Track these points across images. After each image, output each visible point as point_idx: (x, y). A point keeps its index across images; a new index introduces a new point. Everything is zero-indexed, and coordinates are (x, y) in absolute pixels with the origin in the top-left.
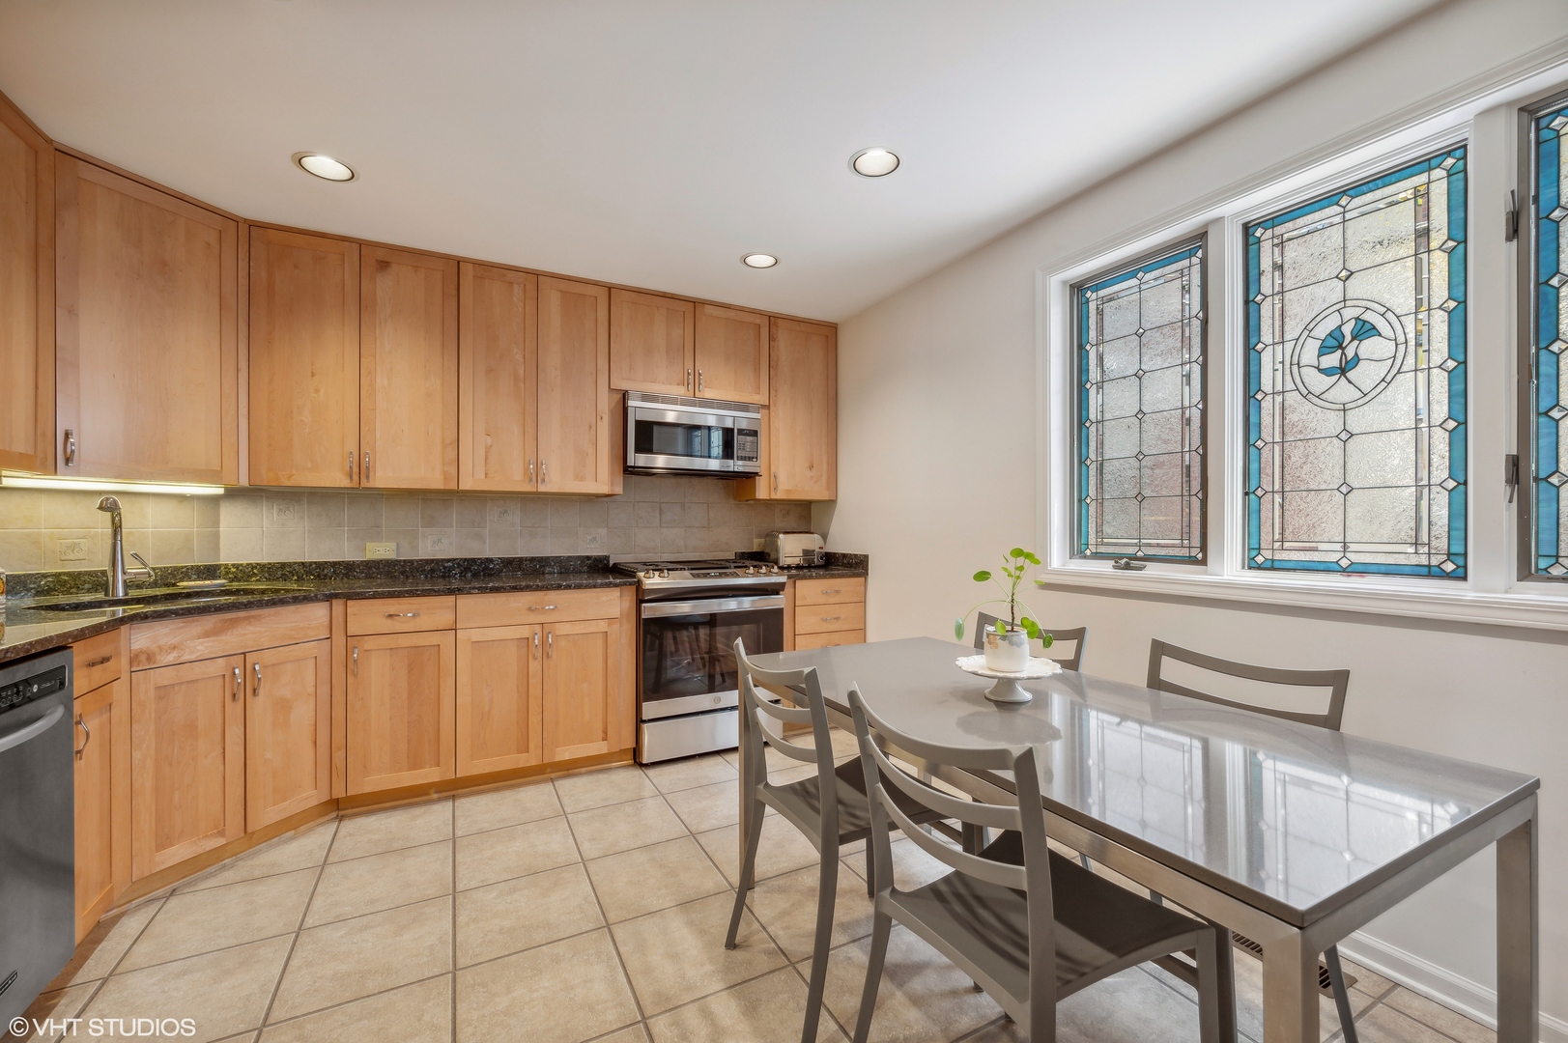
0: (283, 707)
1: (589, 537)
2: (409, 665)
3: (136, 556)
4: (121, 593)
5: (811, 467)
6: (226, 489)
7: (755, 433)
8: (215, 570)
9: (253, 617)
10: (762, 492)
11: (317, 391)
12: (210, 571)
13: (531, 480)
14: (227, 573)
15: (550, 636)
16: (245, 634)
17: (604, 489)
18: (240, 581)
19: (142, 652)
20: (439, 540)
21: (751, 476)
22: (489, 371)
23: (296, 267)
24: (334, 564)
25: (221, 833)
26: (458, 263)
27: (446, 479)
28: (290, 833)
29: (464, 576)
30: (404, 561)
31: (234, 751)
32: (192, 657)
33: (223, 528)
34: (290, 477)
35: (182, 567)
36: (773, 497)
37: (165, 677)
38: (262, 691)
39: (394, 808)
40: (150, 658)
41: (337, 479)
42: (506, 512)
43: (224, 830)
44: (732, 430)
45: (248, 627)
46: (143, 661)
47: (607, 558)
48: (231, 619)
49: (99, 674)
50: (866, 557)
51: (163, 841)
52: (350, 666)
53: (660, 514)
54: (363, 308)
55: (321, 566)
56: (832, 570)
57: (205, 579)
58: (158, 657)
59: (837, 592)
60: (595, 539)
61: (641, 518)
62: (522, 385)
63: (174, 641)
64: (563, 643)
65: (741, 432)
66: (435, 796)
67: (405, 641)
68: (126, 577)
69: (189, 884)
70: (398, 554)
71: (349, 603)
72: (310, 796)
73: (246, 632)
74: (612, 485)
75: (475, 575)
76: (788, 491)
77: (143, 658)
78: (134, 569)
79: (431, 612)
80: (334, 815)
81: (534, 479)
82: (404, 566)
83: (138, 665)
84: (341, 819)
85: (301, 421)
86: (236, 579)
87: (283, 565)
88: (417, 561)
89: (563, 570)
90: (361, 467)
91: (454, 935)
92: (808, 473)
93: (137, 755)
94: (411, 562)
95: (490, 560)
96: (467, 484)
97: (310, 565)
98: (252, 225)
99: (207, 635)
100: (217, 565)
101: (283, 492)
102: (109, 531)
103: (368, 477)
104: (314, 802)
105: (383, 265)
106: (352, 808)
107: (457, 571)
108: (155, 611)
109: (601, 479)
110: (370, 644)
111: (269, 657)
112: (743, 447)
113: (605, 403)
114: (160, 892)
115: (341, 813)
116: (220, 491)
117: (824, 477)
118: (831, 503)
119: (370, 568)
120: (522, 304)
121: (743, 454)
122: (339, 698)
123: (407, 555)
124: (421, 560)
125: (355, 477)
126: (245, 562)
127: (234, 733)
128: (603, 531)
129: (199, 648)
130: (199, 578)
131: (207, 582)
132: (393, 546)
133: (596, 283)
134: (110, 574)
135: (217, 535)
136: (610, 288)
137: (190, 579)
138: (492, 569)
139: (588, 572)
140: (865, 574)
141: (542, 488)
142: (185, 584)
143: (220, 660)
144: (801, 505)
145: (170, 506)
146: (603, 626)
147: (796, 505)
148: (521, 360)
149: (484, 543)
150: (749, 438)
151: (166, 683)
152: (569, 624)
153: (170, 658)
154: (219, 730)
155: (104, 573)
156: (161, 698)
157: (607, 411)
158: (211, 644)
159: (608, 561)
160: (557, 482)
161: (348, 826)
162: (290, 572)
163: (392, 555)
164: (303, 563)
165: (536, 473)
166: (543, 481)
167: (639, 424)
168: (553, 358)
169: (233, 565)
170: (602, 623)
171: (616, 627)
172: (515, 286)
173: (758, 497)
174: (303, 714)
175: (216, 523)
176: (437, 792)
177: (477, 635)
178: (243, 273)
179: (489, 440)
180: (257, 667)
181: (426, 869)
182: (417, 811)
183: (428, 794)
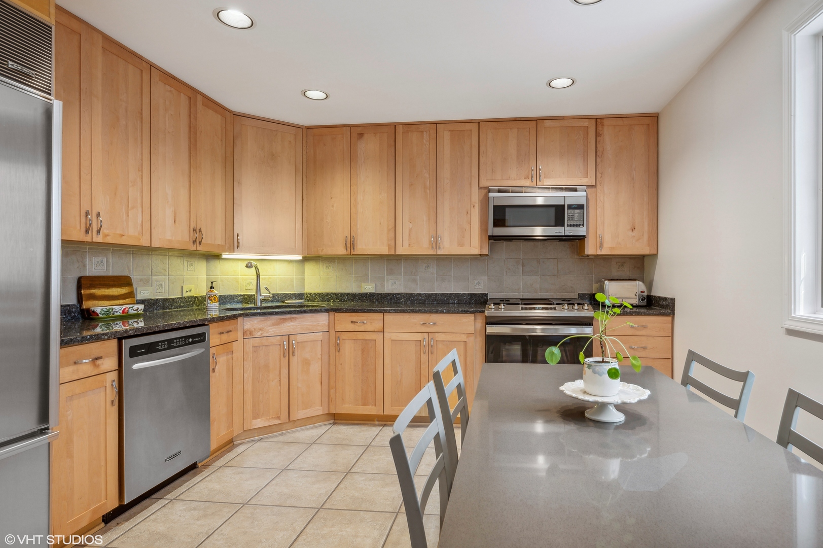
0: (306, 363)
1: (476, 282)
2: (362, 349)
3: (266, 288)
4: (259, 305)
5: (633, 229)
6: (303, 257)
7: (581, 207)
8: (302, 296)
9: (293, 318)
10: (590, 249)
11: (333, 206)
12: (299, 296)
13: (432, 247)
14: (307, 297)
15: (432, 340)
16: (289, 326)
17: (476, 251)
18: (311, 301)
19: (248, 330)
20: (395, 283)
21: (582, 239)
22: (411, 185)
23: (324, 145)
24: (348, 294)
25: (279, 418)
26: (394, 126)
27: (389, 248)
28: (311, 425)
29: (406, 303)
30: (378, 293)
31: (285, 381)
32: (267, 335)
33: (306, 276)
34: (322, 251)
35: (289, 294)
36: (599, 252)
37: (257, 342)
38: (296, 353)
39: (357, 424)
40: (251, 333)
41: (341, 251)
42: (428, 266)
43: (280, 416)
44: (563, 206)
45: (290, 323)
46: (247, 334)
47: (486, 295)
48: (283, 318)
49: (225, 338)
50: (673, 300)
51: (256, 416)
52: (337, 347)
53: (522, 267)
54: (352, 159)
55: (342, 295)
56: (652, 309)
57: (298, 300)
58: (254, 333)
59: (645, 327)
60: (479, 283)
61: (509, 269)
62: (428, 191)
63: (260, 326)
64: (440, 346)
65: (570, 207)
66: (377, 423)
67: (360, 336)
68: (261, 297)
69: (267, 438)
70: (375, 290)
71: (336, 314)
72: (318, 410)
73: (290, 325)
74: (481, 248)
75: (412, 303)
76: (611, 248)
77: (248, 333)
78: (265, 293)
79: (371, 321)
80: (332, 421)
81: (434, 247)
82: (378, 296)
83: (246, 336)
84: (334, 424)
85: (327, 222)
86: (309, 300)
87: (328, 294)
88: (384, 294)
89: (459, 302)
90: (351, 243)
91: (333, 492)
92: (631, 234)
93: (246, 375)
94: (381, 294)
95: (419, 294)
96: (400, 251)
97: (338, 295)
98: (309, 128)
99: (273, 325)
100: (303, 293)
101: (328, 258)
102: (255, 277)
103: (354, 249)
104: (320, 413)
105: (361, 135)
106: (340, 420)
107: (403, 300)
108: (252, 313)
109: (474, 245)
110: (344, 336)
111: (300, 338)
112: (571, 217)
113: (476, 196)
114: (256, 438)
115: (336, 421)
116: (300, 258)
117: (646, 237)
118: (654, 256)
119: (363, 297)
120: (428, 143)
121: (572, 222)
122: (332, 362)
123: (380, 291)
124: (386, 293)
125: (348, 249)
126: (313, 292)
127: (285, 372)
128: (485, 278)
129: (270, 330)
130: (295, 299)
131: (297, 301)
132: (373, 285)
133: (471, 122)
134: (256, 296)
135: (303, 279)
136: (479, 122)
137: (292, 299)
138: (420, 300)
139: (475, 304)
140: (672, 313)
141: (439, 252)
142: (288, 301)
143: (278, 337)
144: (635, 258)
145: (285, 265)
146: (463, 337)
147: (630, 258)
148: (428, 176)
149: (417, 284)
150: (577, 211)
151: (257, 345)
152: (443, 335)
153: (258, 334)
154: (278, 370)
155: (254, 295)
156: (255, 352)
157: (477, 202)
158: (274, 329)
159: (487, 297)
160: (448, 247)
161: (336, 428)
162: (330, 298)
163: (373, 291)
164: (335, 293)
165: (436, 244)
166: (439, 248)
167: (495, 207)
168: (445, 173)
169: (309, 293)
170: (463, 335)
171: (472, 338)
172: (425, 133)
173: (587, 253)
174: (316, 368)
175: (303, 273)
176: (378, 421)
177: (395, 336)
178: (304, 152)
179: (411, 225)
180: (294, 342)
181: (347, 456)
182: (365, 428)
183: (373, 421)
